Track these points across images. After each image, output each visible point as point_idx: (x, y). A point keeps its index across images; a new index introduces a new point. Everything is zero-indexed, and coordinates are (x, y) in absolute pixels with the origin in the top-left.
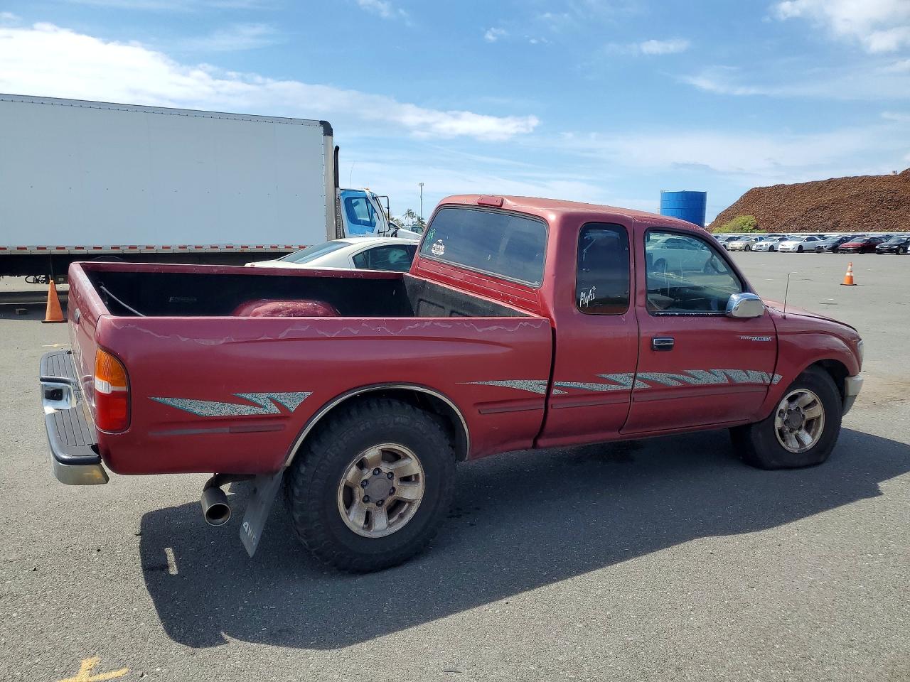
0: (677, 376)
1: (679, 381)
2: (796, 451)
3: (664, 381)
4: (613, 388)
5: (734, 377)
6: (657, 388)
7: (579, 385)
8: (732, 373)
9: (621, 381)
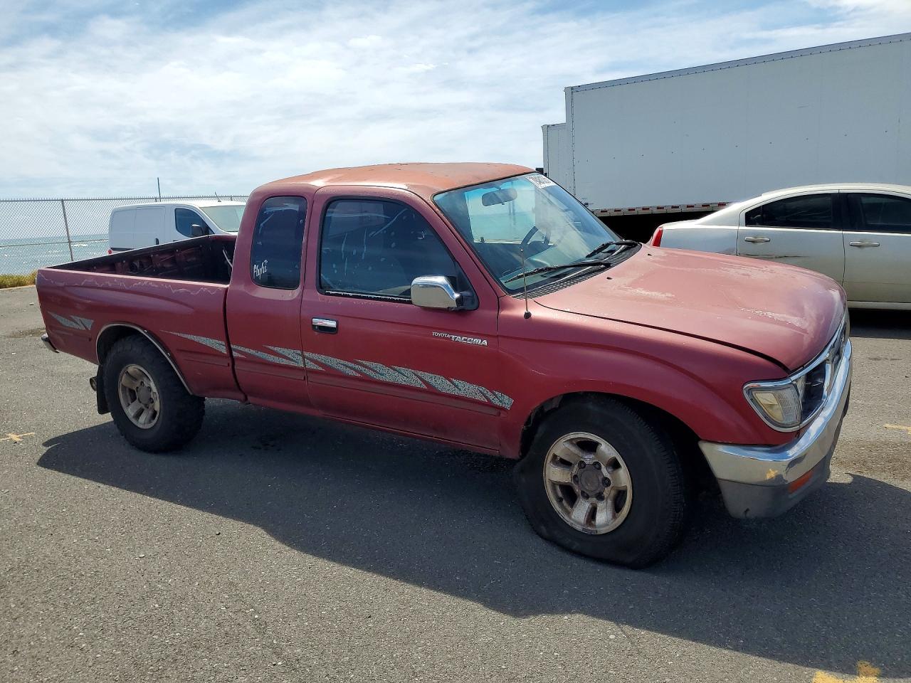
0: (350, 364)
1: (356, 371)
2: (579, 528)
3: (335, 366)
4: (285, 362)
5: (432, 382)
6: (330, 372)
7: (252, 352)
8: (428, 376)
9: (290, 356)
